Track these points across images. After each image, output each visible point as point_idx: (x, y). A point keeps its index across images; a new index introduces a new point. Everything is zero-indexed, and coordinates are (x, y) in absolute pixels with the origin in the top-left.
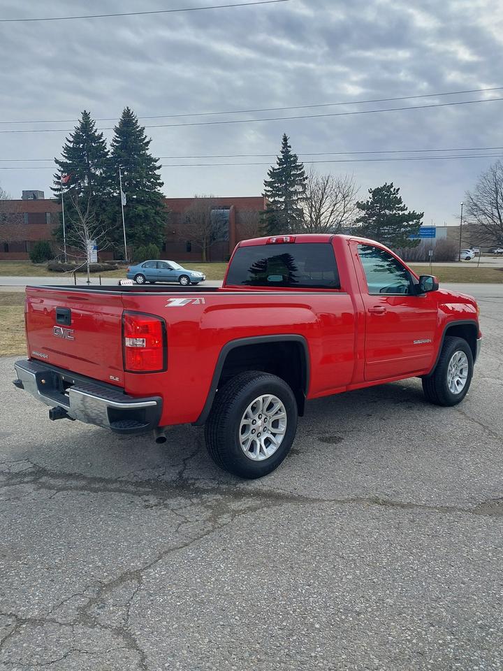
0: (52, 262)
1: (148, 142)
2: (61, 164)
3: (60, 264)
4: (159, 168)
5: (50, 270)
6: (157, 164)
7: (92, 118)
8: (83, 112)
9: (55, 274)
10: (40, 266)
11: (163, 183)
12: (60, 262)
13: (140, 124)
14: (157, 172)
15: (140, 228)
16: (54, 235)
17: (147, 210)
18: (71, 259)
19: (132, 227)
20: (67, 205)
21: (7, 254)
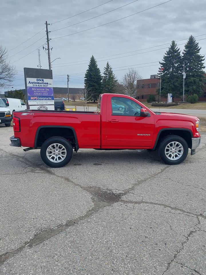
0: (154, 102)
1: (200, 49)
2: (161, 64)
3: (157, 103)
4: (204, 60)
5: (152, 106)
6: (203, 59)
7: (176, 43)
8: (172, 41)
9: (154, 107)
10: (150, 104)
11: (205, 67)
12: (157, 102)
13: (197, 42)
14: (203, 62)
15: (191, 87)
16: (157, 92)
17: (195, 79)
18: (161, 101)
19: (189, 87)
20: (162, 80)
21: (143, 99)
